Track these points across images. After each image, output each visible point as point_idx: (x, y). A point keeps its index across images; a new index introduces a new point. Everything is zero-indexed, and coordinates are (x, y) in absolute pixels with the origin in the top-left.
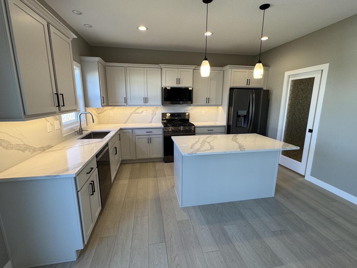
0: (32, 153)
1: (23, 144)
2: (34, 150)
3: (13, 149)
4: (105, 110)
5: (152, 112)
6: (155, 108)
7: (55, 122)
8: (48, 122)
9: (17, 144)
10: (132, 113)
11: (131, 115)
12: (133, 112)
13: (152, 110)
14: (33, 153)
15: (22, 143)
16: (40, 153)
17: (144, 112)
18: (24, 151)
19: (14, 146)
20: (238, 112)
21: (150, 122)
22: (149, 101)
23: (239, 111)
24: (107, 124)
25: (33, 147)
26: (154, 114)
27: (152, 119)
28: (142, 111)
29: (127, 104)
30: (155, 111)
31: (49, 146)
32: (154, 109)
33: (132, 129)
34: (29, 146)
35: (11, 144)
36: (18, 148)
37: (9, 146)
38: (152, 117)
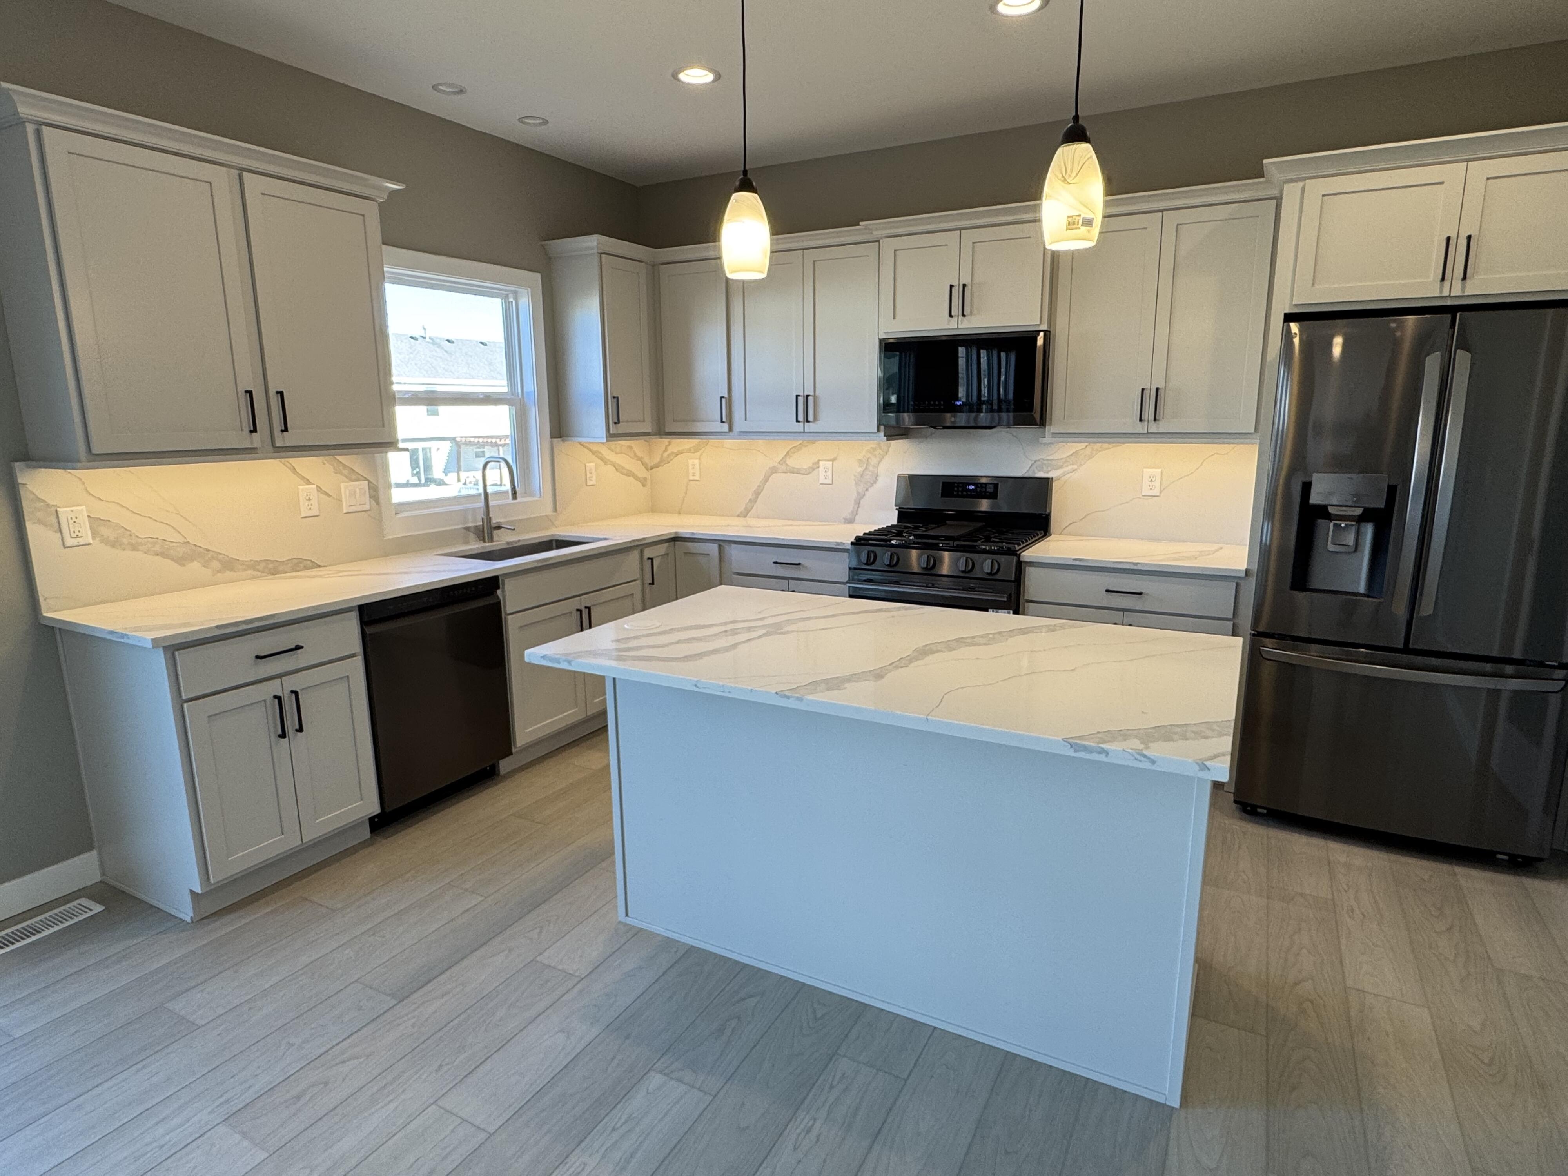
0: (219, 572)
1: (182, 540)
2: (229, 564)
3: (138, 550)
4: (673, 453)
5: (860, 470)
6: (874, 449)
7: (342, 485)
8: (308, 482)
9: (157, 539)
10: (774, 470)
11: (766, 480)
12: (776, 464)
13: (860, 457)
14: (219, 574)
15: (179, 539)
16: (253, 578)
17: (821, 469)
18: (181, 561)
19: (140, 540)
20: (1307, 487)
21: (849, 516)
22: (823, 413)
23: (1315, 475)
24: (679, 513)
25: (223, 556)
26: (867, 480)
27: (858, 503)
28: (814, 464)
29: (731, 429)
30: (874, 461)
31: (301, 560)
32: (869, 455)
33: (722, 544)
34: (208, 550)
35: (131, 535)
36: (157, 548)
37: (125, 541)
38: (858, 493)
